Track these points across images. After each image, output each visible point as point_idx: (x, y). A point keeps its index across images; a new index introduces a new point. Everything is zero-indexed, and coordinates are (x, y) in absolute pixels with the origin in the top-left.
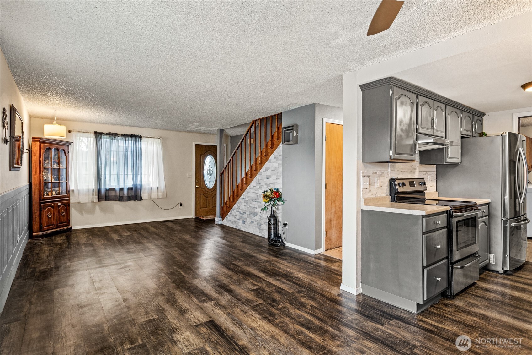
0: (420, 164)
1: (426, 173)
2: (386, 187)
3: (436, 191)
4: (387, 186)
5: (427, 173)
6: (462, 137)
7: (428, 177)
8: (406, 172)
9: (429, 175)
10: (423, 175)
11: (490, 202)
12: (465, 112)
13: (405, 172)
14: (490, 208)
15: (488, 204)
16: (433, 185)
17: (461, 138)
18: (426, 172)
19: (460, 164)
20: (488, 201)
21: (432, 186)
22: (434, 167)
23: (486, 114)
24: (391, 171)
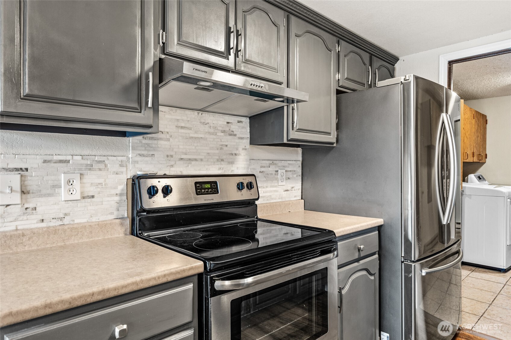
0: (251, 143)
1: (270, 164)
2: (117, 198)
3: (302, 199)
4: (121, 195)
5: (273, 164)
6: (338, 92)
7: (277, 171)
8: (202, 160)
9: (279, 167)
10: (262, 167)
11: (382, 223)
12: (346, 43)
13: (196, 160)
14: (383, 238)
15: (379, 228)
16: (293, 188)
17: (337, 94)
18: (271, 162)
19: (335, 145)
20: (379, 221)
21: (289, 188)
22: (297, 151)
23: (400, 58)
24: (139, 158)
